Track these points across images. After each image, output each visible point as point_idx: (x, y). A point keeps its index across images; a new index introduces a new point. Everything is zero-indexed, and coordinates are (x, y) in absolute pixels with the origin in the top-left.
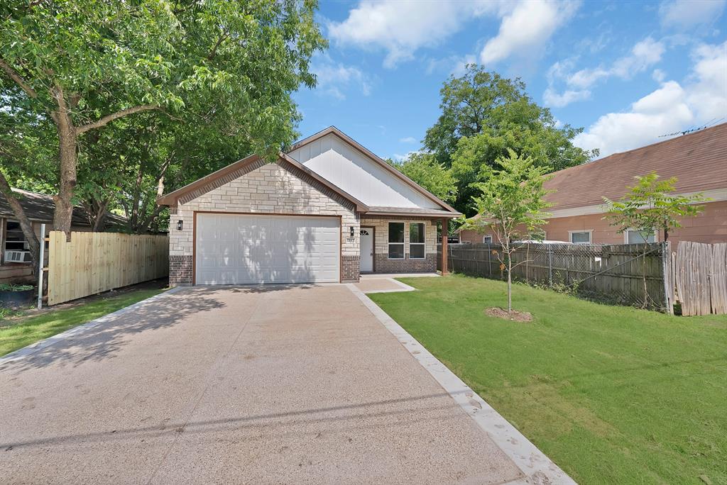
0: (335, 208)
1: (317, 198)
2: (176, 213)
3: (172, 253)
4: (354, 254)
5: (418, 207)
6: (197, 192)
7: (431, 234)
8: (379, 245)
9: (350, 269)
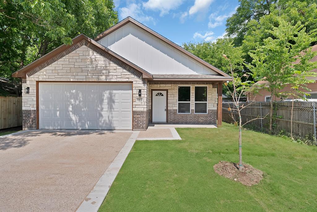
0: (127, 76)
1: (115, 70)
2: (26, 83)
3: (24, 108)
4: (142, 109)
7: (212, 95)
8: (170, 103)
9: (139, 121)
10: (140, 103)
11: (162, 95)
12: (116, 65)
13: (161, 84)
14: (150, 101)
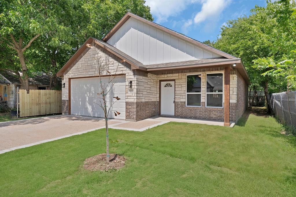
0: (121, 69)
1: (112, 64)
2: (63, 80)
3: (62, 99)
4: (132, 100)
5: (196, 59)
6: (69, 68)
8: (178, 94)
9: (130, 111)
10: (130, 94)
11: (171, 86)
13: (168, 74)
14: (158, 92)
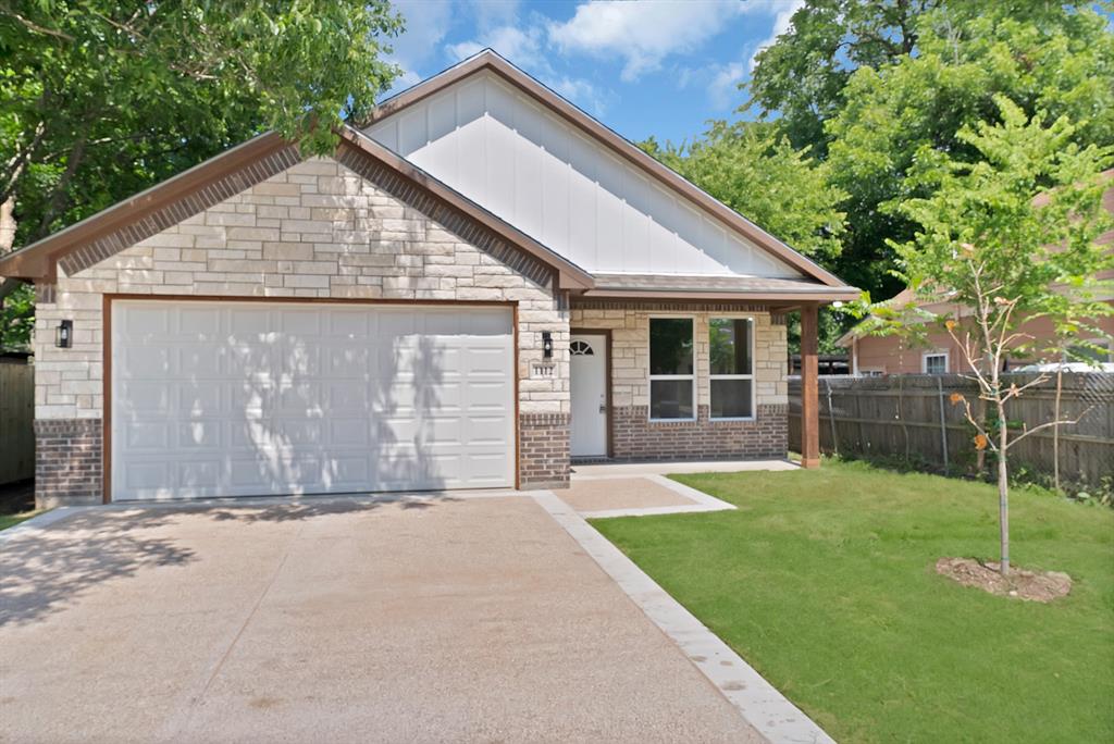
2: (53, 301)
3: (42, 413)
4: (553, 407)
5: (731, 274)
6: (112, 240)
7: (769, 348)
8: (624, 381)
9: (544, 450)
10: (546, 384)
11: (590, 352)
12: (452, 237)
13: (585, 309)
